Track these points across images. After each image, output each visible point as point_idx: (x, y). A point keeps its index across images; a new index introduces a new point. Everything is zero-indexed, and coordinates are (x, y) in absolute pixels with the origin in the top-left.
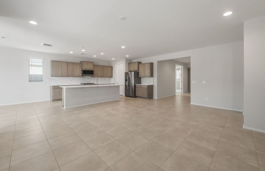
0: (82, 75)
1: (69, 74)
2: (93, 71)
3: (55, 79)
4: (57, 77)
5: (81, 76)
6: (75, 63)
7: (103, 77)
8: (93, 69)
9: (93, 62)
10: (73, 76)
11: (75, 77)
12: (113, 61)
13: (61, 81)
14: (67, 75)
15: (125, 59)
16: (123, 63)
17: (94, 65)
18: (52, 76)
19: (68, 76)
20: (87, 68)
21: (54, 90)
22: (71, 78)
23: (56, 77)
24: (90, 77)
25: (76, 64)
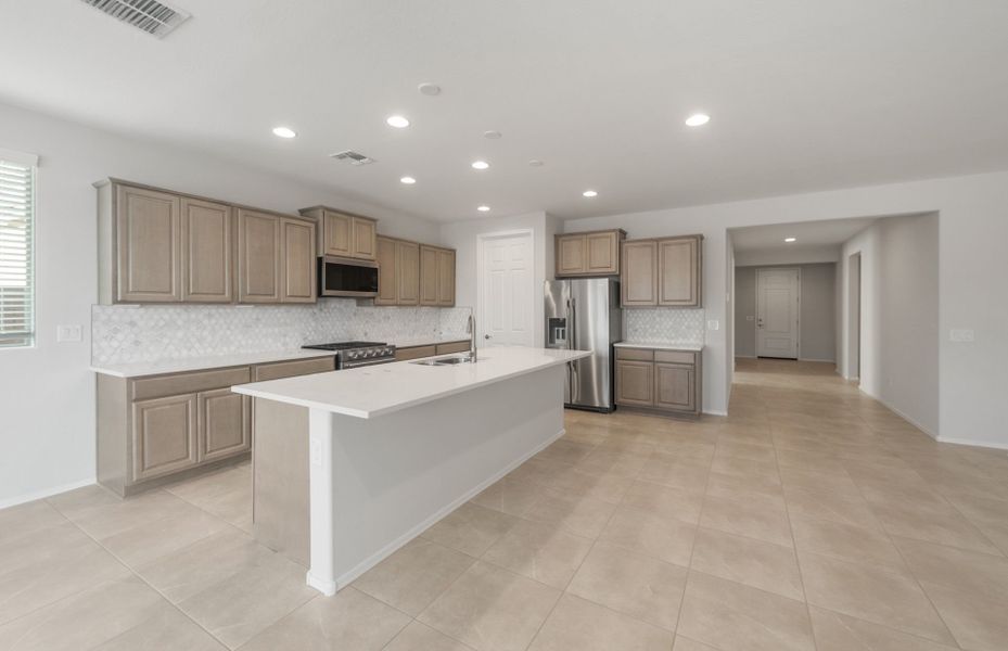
0: (319, 294)
1: (244, 290)
2: (375, 271)
3: (132, 324)
4: (152, 310)
5: (313, 299)
6: (279, 215)
7: (415, 305)
8: (373, 257)
9: (374, 220)
10: (264, 297)
11: (278, 304)
12: (483, 218)
13: (180, 334)
14: (227, 295)
15: (544, 213)
16: (528, 234)
17: (378, 236)
18: (115, 302)
19: (234, 301)
20: (347, 254)
21: (141, 411)
22: (247, 313)
23: (143, 303)
24: (353, 303)
25: (283, 221)
